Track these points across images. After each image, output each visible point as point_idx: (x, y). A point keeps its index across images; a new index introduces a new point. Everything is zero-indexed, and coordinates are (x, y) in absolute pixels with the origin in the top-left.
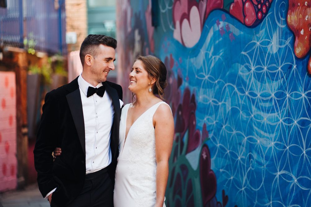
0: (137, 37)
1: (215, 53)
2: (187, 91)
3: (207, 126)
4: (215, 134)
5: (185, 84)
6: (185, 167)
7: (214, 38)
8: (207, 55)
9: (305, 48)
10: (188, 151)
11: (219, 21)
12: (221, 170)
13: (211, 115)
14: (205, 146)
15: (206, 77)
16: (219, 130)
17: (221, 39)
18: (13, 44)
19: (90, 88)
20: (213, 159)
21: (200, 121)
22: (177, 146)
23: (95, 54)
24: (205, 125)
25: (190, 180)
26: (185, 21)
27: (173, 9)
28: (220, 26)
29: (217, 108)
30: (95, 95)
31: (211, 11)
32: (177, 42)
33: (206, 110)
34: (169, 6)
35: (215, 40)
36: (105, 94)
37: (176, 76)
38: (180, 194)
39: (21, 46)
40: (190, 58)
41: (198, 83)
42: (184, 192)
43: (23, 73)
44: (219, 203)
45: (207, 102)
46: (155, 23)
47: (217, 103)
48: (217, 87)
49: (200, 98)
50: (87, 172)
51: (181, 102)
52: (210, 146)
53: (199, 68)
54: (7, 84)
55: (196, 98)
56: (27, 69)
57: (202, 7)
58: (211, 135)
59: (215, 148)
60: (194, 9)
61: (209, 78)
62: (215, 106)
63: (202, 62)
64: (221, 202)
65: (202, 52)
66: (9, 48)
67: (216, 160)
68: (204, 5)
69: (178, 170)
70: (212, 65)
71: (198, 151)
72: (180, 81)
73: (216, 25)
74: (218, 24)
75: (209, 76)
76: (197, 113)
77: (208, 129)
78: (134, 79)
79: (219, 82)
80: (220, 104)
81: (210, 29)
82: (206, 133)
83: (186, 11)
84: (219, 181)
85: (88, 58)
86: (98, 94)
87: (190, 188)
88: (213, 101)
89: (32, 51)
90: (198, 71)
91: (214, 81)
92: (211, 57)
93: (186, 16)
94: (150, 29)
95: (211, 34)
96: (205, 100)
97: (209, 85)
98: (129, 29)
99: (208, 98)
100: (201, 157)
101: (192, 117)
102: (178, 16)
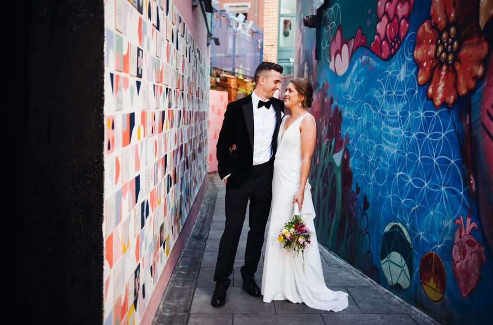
0: (306, 68)
1: (358, 80)
2: (336, 108)
3: (349, 134)
4: (354, 141)
5: (335, 103)
6: (332, 164)
7: (358, 69)
8: (352, 81)
9: (426, 77)
10: (334, 153)
11: (362, 56)
12: (356, 168)
13: (352, 126)
14: (346, 149)
15: (350, 98)
16: (357, 138)
17: (363, 69)
18: (229, 73)
19: (260, 101)
20: (351, 160)
21: (343, 131)
22: (327, 148)
23: (267, 77)
24: (347, 133)
25: (335, 173)
26: (338, 55)
27: (330, 47)
28: (363, 59)
29: (356, 122)
30: (264, 107)
31: (357, 48)
32: (332, 71)
33: (348, 123)
34: (328, 45)
35: (358, 70)
36: (271, 107)
37: (329, 97)
38: (327, 183)
39: (233, 74)
40: (340, 83)
41: (345, 102)
42: (330, 182)
43: (233, 92)
44: (353, 192)
45: (350, 117)
46: (318, 57)
47: (357, 118)
48: (358, 106)
49: (345, 114)
50: (254, 164)
51: (332, 116)
52: (350, 150)
53: (346, 91)
54: (222, 99)
55: (342, 113)
56: (237, 90)
57: (351, 45)
58: (351, 142)
59: (353, 151)
60: (345, 46)
61: (352, 99)
62: (355, 120)
63: (348, 87)
64: (355, 191)
65: (349, 79)
66: (223, 75)
67: (353, 160)
68: (352, 43)
69: (326, 166)
70: (355, 89)
71: (341, 153)
72: (332, 101)
73: (360, 58)
74: (362, 58)
75: (352, 97)
76: (342, 125)
77: (349, 137)
78: (288, 97)
79: (359, 102)
80: (359, 118)
81: (355, 61)
82: (348, 139)
83: (339, 49)
84: (354, 176)
85: (262, 79)
86: (266, 107)
87: (334, 180)
88: (354, 116)
89: (241, 77)
90: (345, 93)
91: (356, 101)
92: (355, 83)
93: (339, 52)
94: (315, 62)
95: (356, 65)
96: (349, 115)
97: (352, 104)
98: (301, 62)
99: (351, 114)
100: (343, 157)
101: (338, 127)
102: (333, 51)
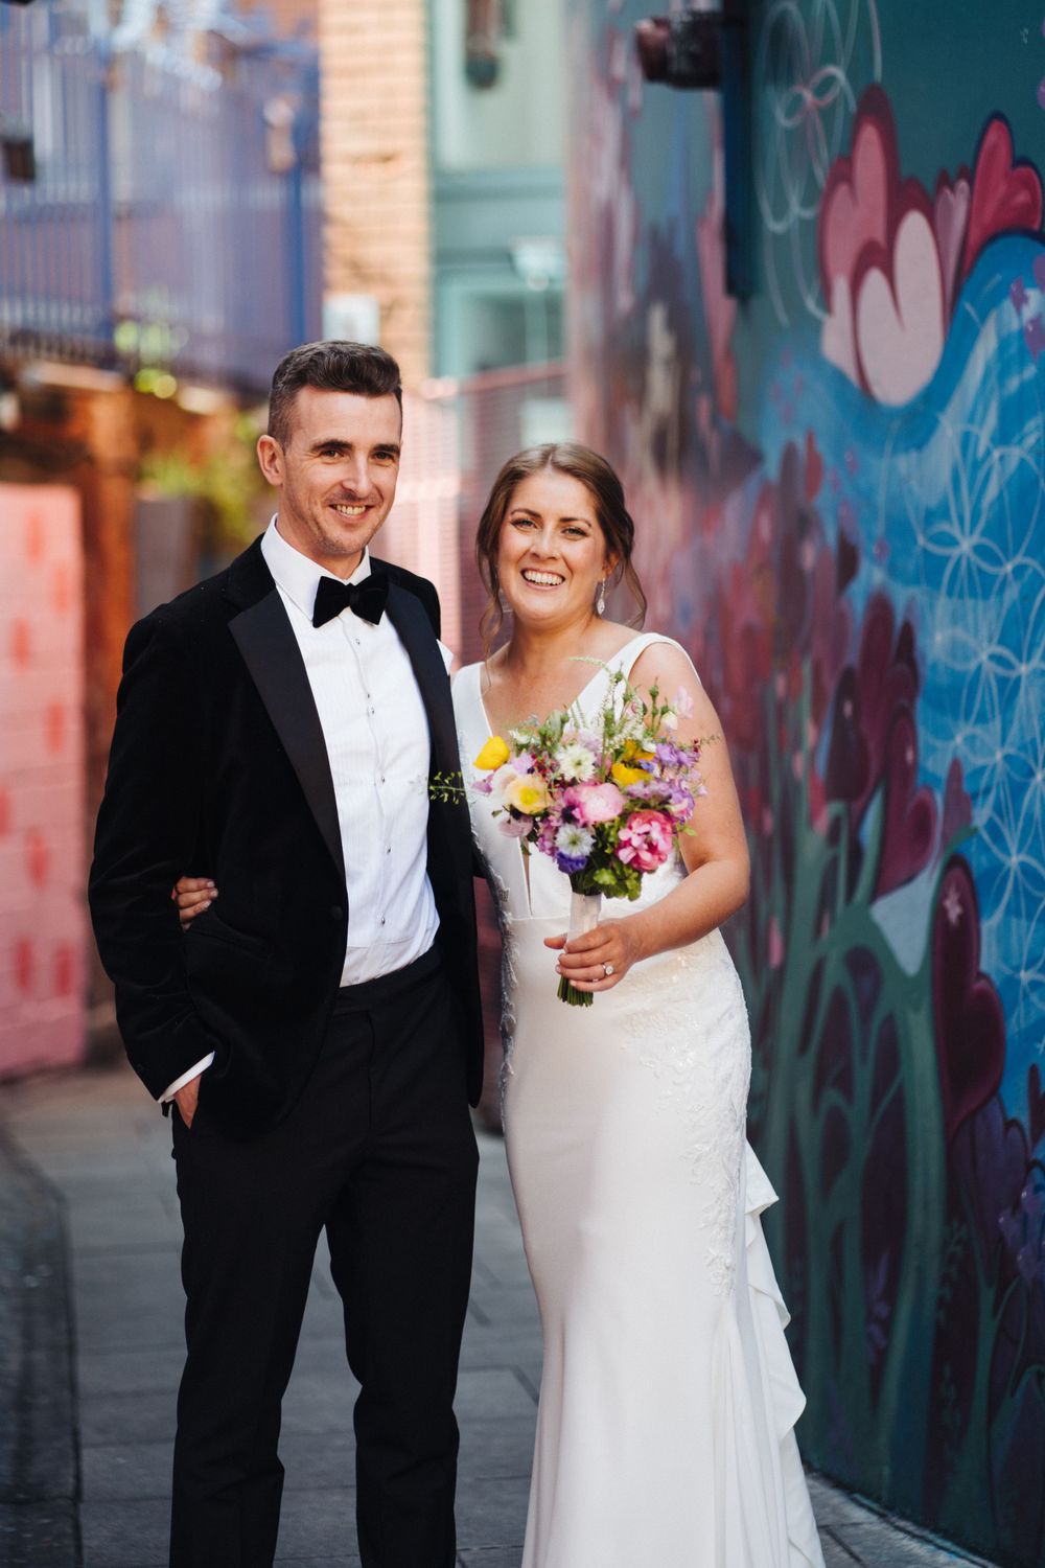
0: (661, 343)
1: (1003, 437)
2: (880, 608)
3: (967, 770)
4: (997, 809)
5: (871, 575)
6: (867, 962)
7: (1004, 364)
8: (966, 441)
10: (880, 889)
11: (1021, 289)
12: (1025, 976)
13: (982, 719)
14: (956, 863)
15: (966, 546)
16: (1018, 791)
17: (1030, 371)
20: (989, 925)
21: (934, 750)
22: (834, 863)
24: (956, 764)
25: (890, 1019)
26: (875, 279)
27: (822, 219)
28: (1029, 311)
29: (1009, 690)
30: (347, 614)
31: (991, 239)
32: (839, 376)
33: (959, 698)
34: (805, 204)
35: (1003, 376)
37: (831, 536)
38: (845, 1083)
40: (895, 451)
41: (931, 571)
42: (864, 1077)
43: (113, 490)
44: (1014, 1123)
45: (967, 659)
46: (741, 282)
47: (1011, 667)
48: (1012, 593)
49: (937, 642)
51: (853, 656)
52: (978, 862)
53: (933, 502)
54: (35, 544)
55: (921, 641)
56: (134, 474)
57: (950, 217)
58: (981, 815)
59: (997, 870)
60: (914, 226)
61: (977, 549)
62: (1002, 682)
63: (945, 476)
64: (1025, 1120)
65: (949, 428)
67: (1003, 932)
68: (958, 204)
69: (835, 974)
70: (992, 491)
71: (923, 888)
72: (847, 561)
73: (1008, 305)
74: (1020, 301)
75: (976, 539)
76: (922, 710)
77: (967, 787)
79: (1019, 571)
80: (1023, 669)
81: (983, 318)
82: (961, 802)
83: (880, 235)
84: (1015, 1024)
85: (268, 451)
87: (890, 1057)
88: (994, 658)
89: (159, 384)
90: (930, 517)
91: (998, 563)
92: (988, 453)
93: (878, 256)
94: (720, 308)
95: (985, 349)
96: (957, 649)
97: (982, 586)
98: (625, 301)
99: (971, 642)
100: (939, 912)
101: (899, 730)
102: (841, 252)
